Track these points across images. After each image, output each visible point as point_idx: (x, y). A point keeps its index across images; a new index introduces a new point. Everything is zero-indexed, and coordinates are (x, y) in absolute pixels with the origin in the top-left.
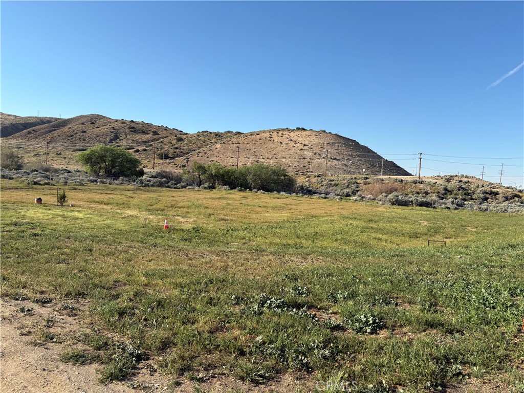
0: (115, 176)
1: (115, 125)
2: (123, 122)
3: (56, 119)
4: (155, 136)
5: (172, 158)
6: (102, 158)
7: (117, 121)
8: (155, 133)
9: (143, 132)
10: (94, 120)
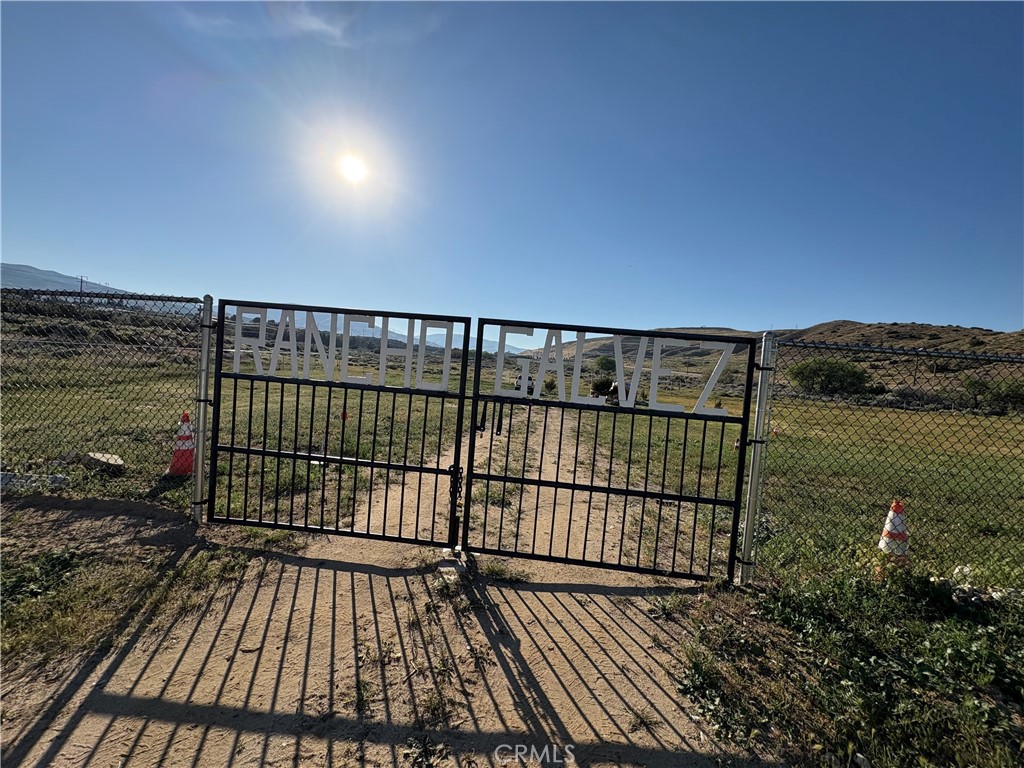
0: (832, 393)
1: (867, 332)
2: (880, 326)
3: (791, 331)
4: (932, 341)
5: (953, 371)
6: (815, 373)
7: (869, 326)
8: (934, 337)
9: (912, 337)
10: (836, 327)
